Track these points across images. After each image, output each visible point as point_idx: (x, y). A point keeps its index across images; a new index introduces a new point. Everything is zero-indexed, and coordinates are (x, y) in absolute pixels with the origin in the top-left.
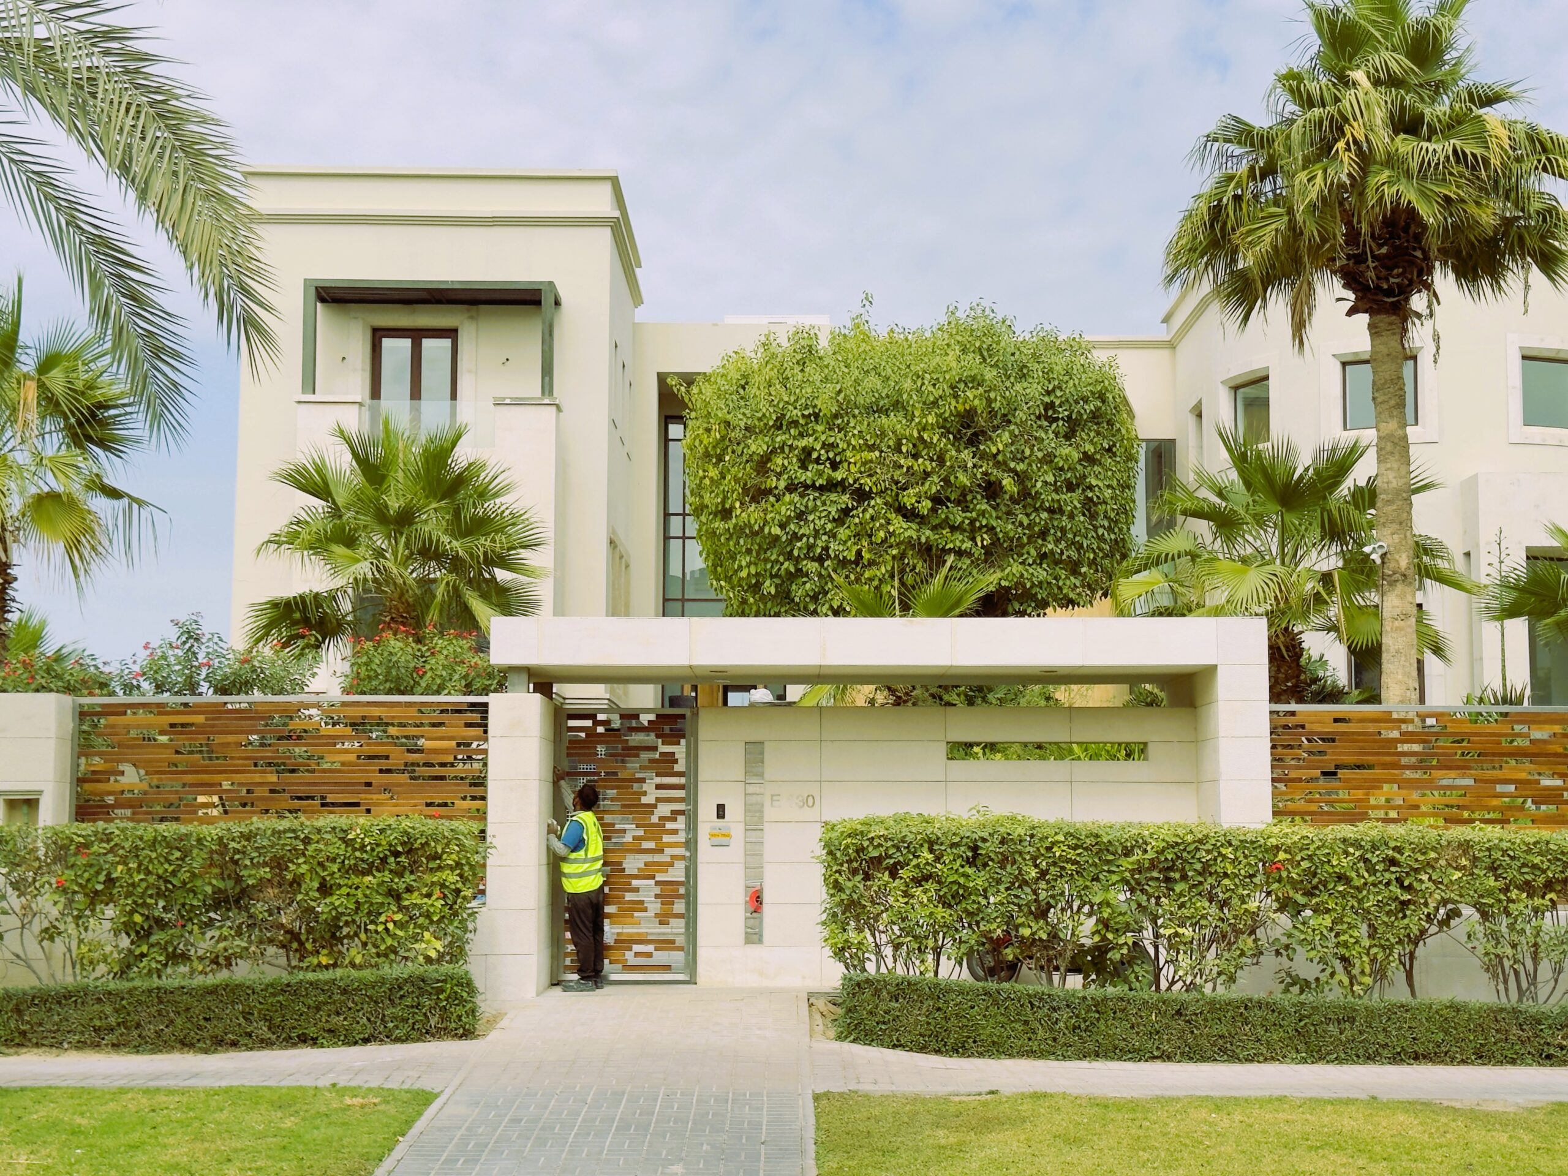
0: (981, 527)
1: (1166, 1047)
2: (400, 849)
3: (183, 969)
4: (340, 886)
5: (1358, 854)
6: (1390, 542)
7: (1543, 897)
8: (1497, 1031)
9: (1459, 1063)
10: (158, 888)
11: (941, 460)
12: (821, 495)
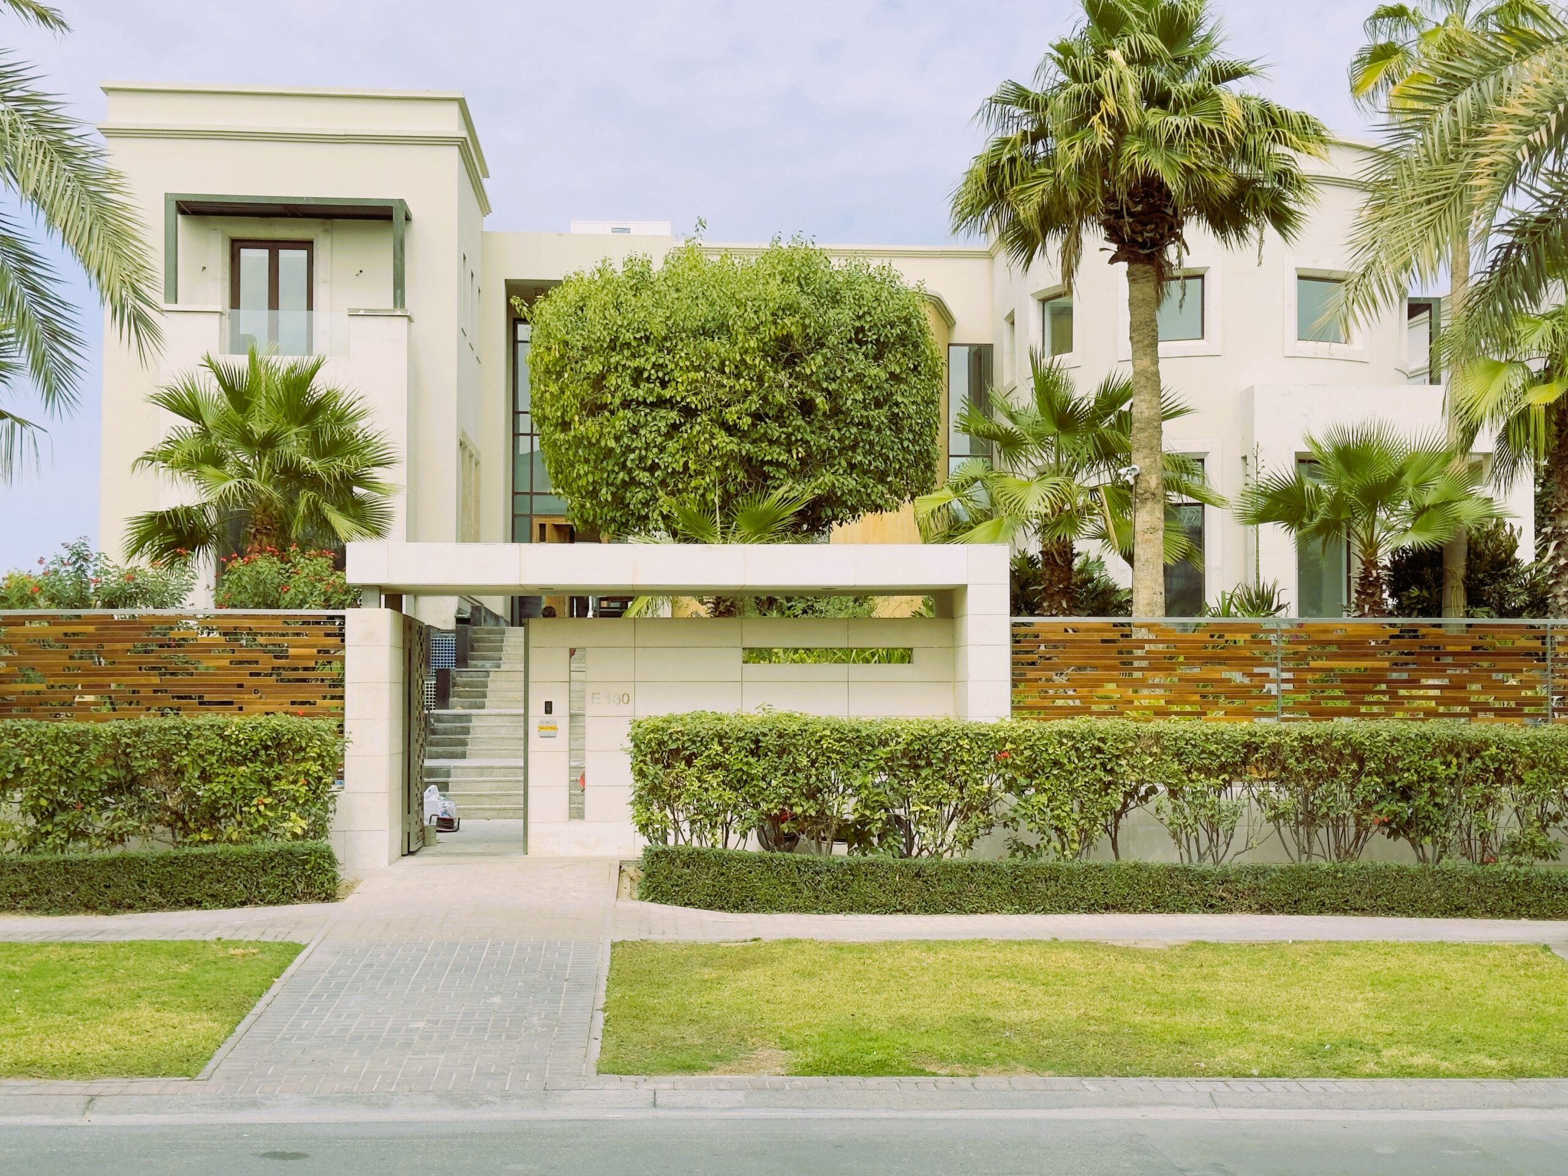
0: (797, 440)
1: (906, 902)
2: (269, 743)
3: (83, 844)
4: (218, 775)
5: (1070, 744)
6: (1142, 465)
7: (1217, 778)
8: (1171, 886)
9: (1140, 912)
10: (61, 776)
11: (760, 380)
12: (652, 411)
